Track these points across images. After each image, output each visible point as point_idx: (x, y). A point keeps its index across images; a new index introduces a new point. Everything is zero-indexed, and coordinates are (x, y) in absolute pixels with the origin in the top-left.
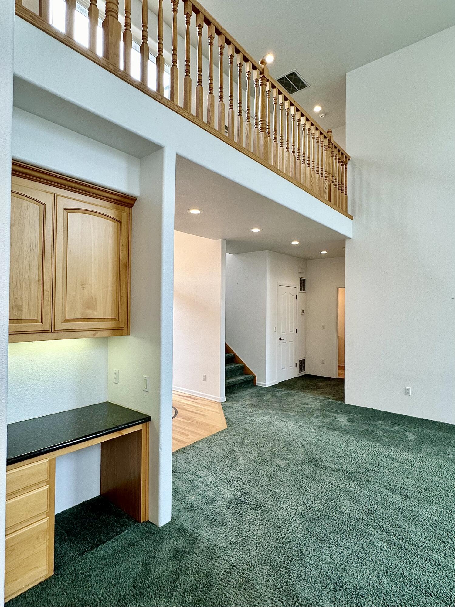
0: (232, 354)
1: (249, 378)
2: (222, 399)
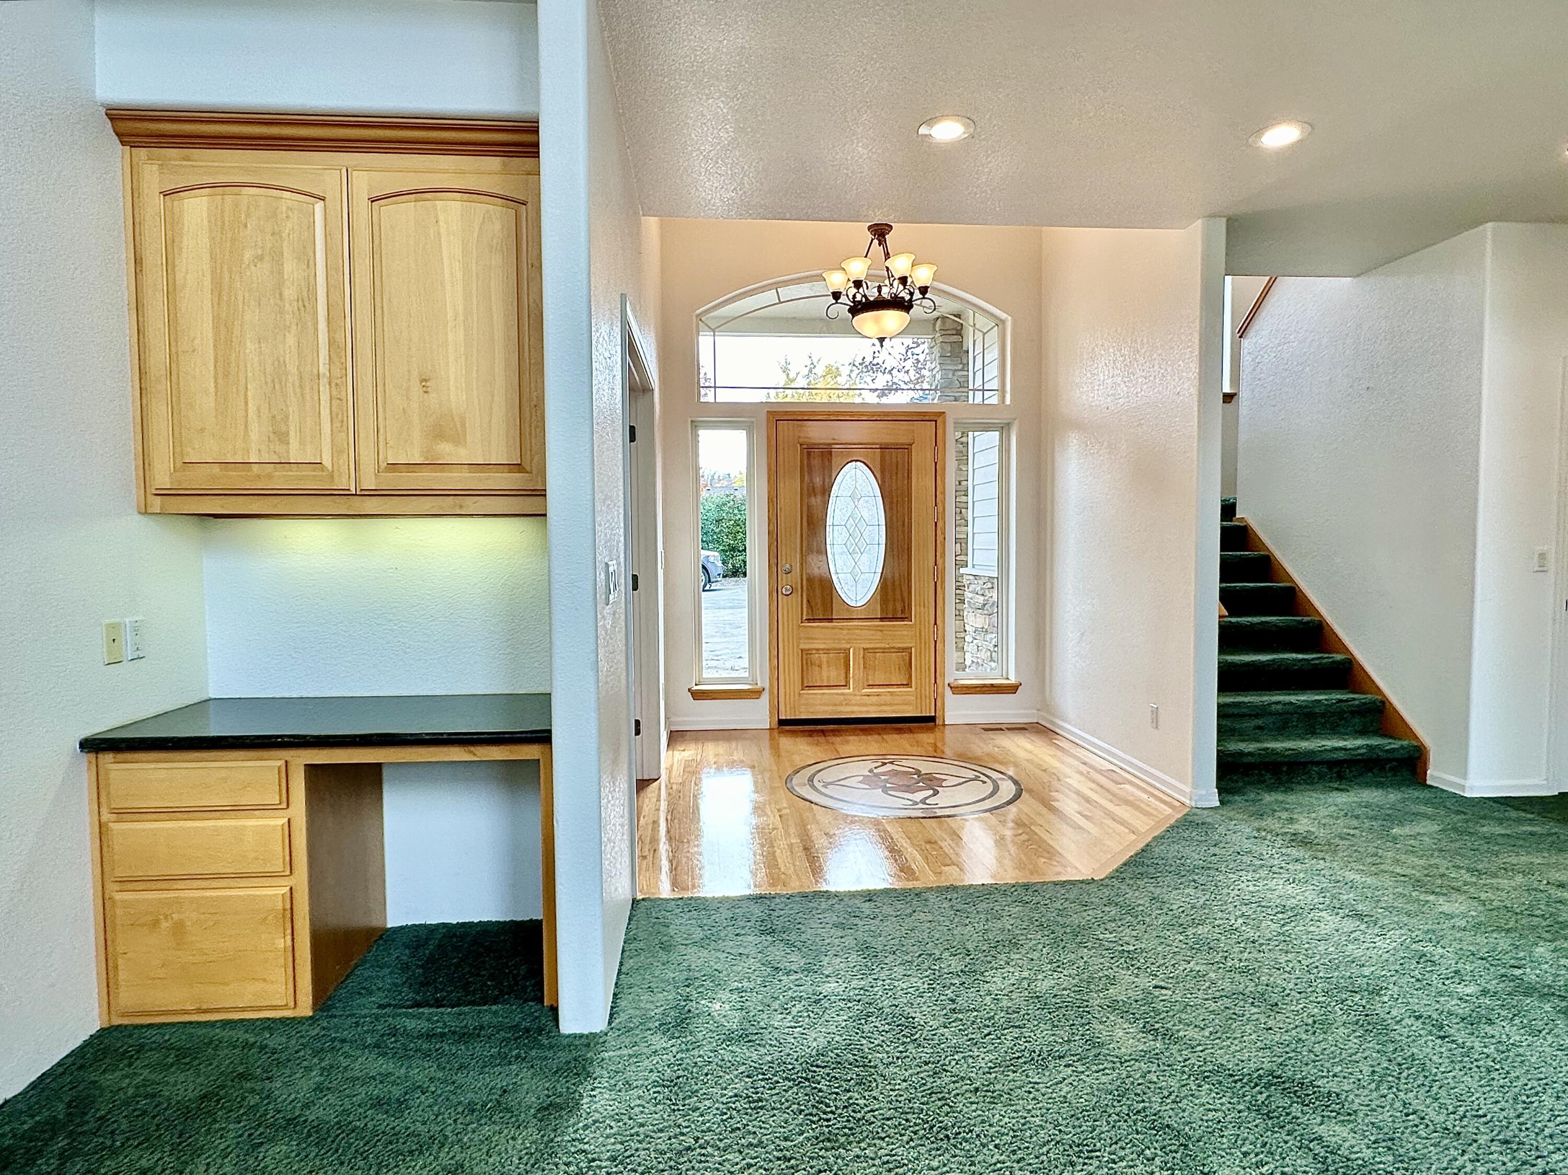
0: (1339, 657)
1: (1393, 750)
2: (1201, 796)
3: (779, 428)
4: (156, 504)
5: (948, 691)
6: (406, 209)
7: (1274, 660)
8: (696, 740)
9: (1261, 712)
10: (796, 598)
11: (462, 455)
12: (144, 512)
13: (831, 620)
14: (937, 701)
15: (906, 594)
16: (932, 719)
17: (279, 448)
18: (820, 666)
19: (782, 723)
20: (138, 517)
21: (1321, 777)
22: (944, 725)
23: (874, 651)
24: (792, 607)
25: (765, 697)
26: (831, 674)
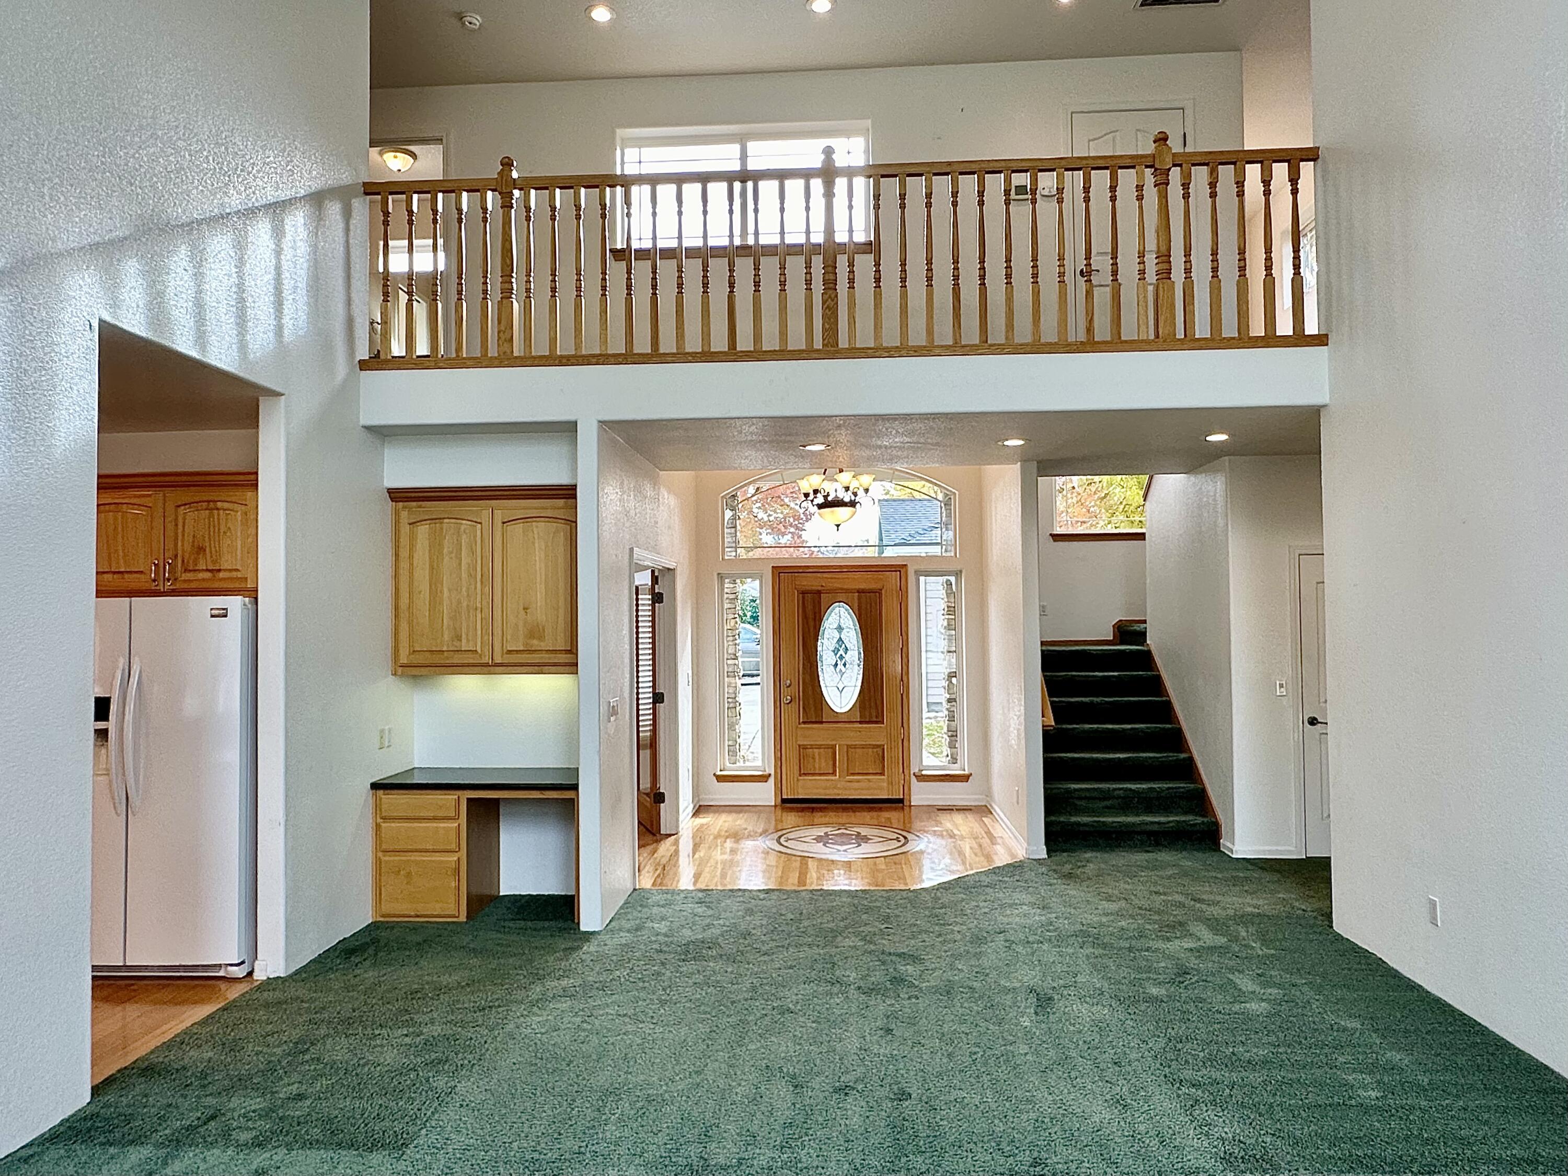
0: (1184, 756)
1: (1195, 825)
2: (1033, 851)
3: (782, 578)
4: (400, 670)
5: (913, 779)
6: (519, 528)
7: (1129, 758)
8: (715, 812)
9: (1106, 795)
10: (794, 705)
11: (543, 646)
12: (395, 674)
13: (822, 722)
14: (907, 787)
15: (879, 702)
16: (901, 801)
17: (457, 643)
18: (814, 758)
19: (784, 801)
20: (391, 678)
21: (1142, 843)
22: (910, 806)
23: (855, 747)
24: (792, 713)
25: (772, 780)
26: (822, 764)
